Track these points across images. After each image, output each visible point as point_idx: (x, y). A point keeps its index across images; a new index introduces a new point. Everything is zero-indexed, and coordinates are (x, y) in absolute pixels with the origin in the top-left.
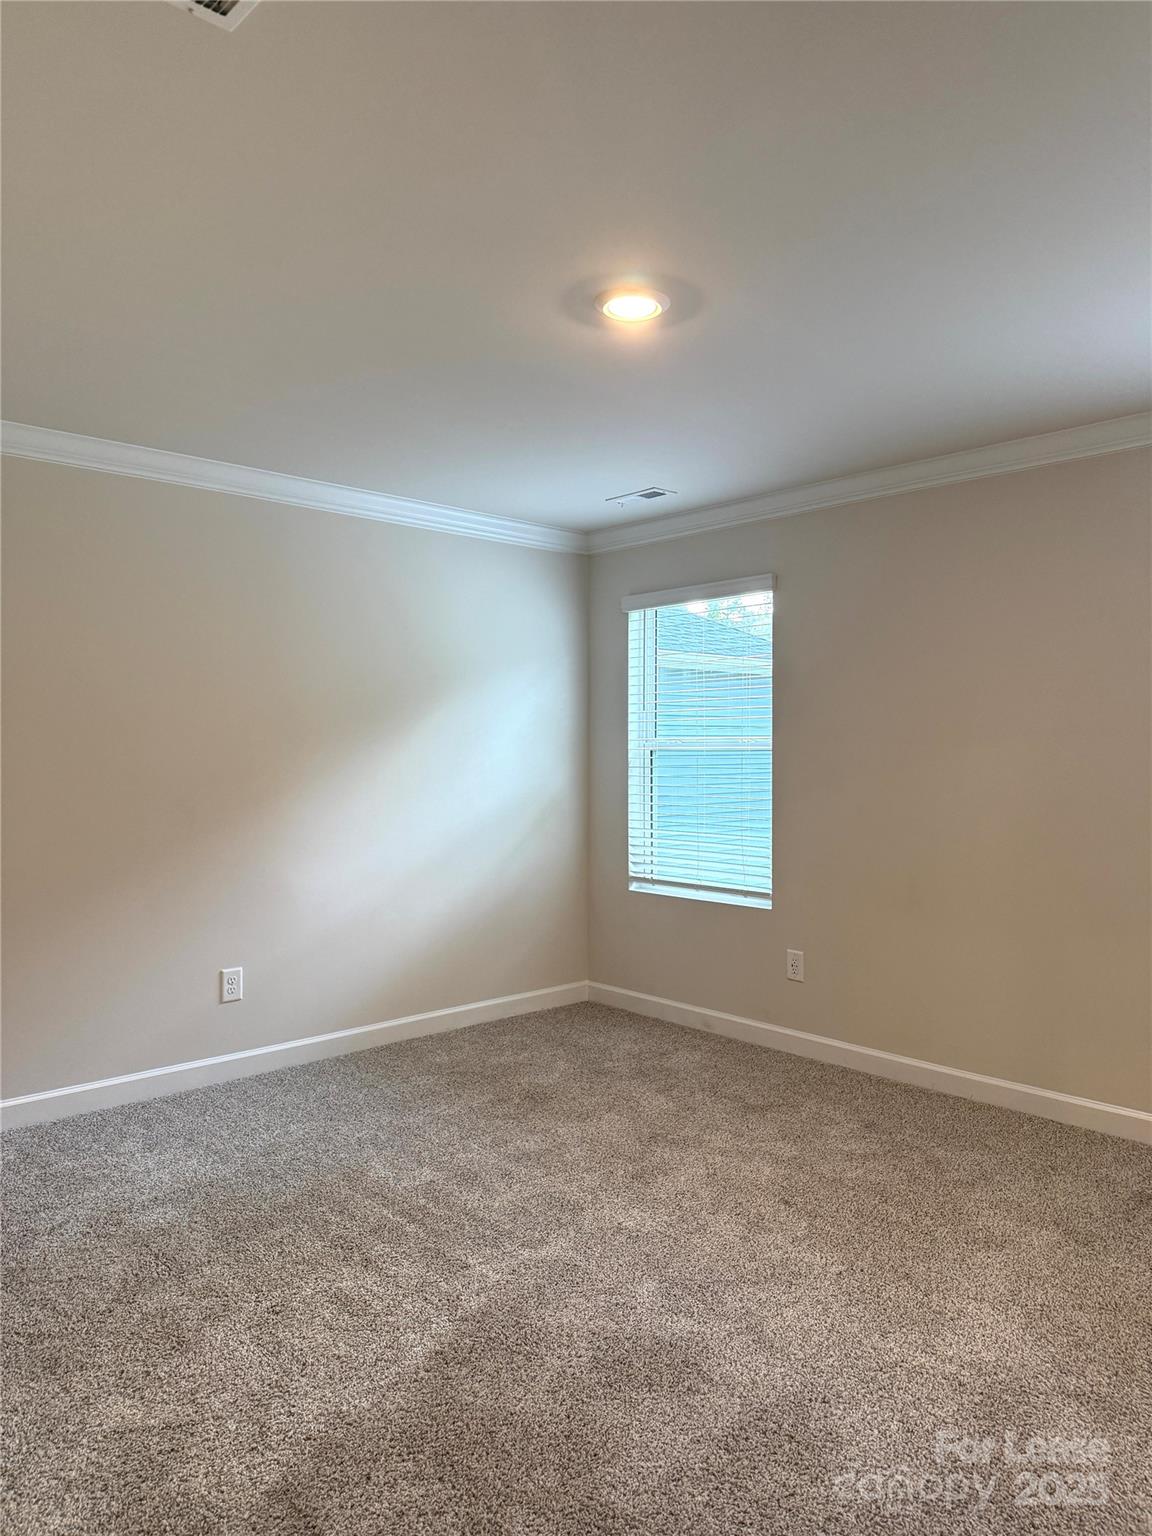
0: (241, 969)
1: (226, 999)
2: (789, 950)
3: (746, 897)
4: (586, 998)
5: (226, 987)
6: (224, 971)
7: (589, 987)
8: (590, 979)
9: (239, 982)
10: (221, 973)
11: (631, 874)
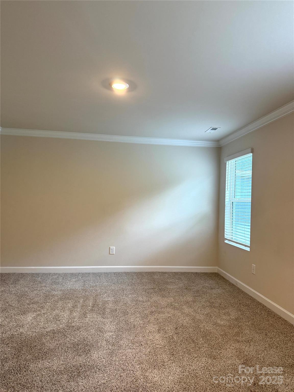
0: (114, 247)
1: (111, 253)
2: (253, 264)
3: (246, 247)
4: (216, 272)
5: (111, 251)
6: (111, 247)
7: (217, 269)
8: (218, 267)
9: (114, 250)
10: (110, 247)
11: (225, 237)
